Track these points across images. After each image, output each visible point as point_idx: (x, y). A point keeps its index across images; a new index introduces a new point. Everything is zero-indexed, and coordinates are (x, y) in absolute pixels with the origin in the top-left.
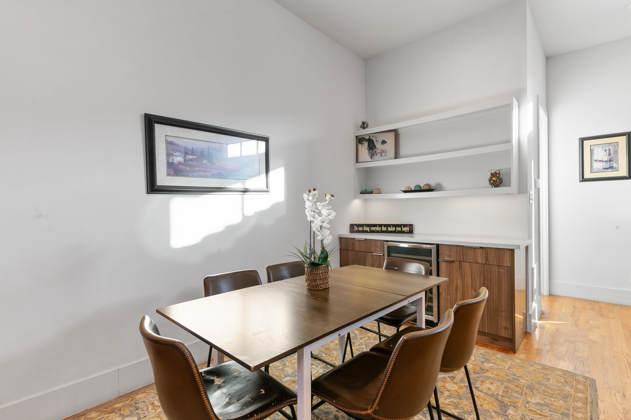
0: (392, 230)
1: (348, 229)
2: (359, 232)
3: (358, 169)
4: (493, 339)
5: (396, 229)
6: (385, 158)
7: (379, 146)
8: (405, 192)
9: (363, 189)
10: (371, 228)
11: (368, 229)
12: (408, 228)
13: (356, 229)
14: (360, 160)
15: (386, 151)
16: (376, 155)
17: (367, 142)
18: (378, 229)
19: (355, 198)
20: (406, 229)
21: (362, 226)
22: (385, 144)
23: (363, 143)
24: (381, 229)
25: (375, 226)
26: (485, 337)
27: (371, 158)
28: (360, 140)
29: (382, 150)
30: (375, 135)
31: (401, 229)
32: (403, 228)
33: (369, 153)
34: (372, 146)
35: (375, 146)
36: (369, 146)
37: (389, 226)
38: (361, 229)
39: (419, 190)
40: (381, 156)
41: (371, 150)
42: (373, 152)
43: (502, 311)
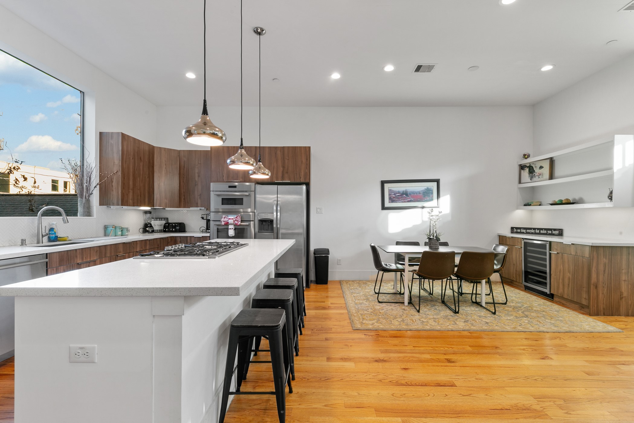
0: (544, 232)
1: (509, 230)
2: (517, 233)
3: (520, 188)
4: (581, 307)
5: (547, 232)
6: (542, 179)
7: (537, 170)
8: (552, 204)
9: (526, 202)
10: (527, 230)
11: (524, 231)
12: (558, 232)
13: (515, 230)
14: (522, 181)
15: (543, 174)
16: (535, 177)
17: (528, 168)
18: (533, 231)
19: (517, 209)
20: (557, 232)
21: (520, 228)
22: (542, 169)
23: (525, 169)
24: (535, 231)
25: (530, 229)
26: (577, 305)
27: (531, 179)
28: (522, 167)
29: (540, 173)
30: (534, 163)
31: (552, 232)
32: (553, 231)
33: (529, 176)
34: (531, 171)
35: (534, 171)
36: (529, 171)
37: (542, 229)
38: (519, 231)
39: (561, 203)
40: (539, 177)
41: (531, 174)
42: (532, 175)
43: (584, 287)
